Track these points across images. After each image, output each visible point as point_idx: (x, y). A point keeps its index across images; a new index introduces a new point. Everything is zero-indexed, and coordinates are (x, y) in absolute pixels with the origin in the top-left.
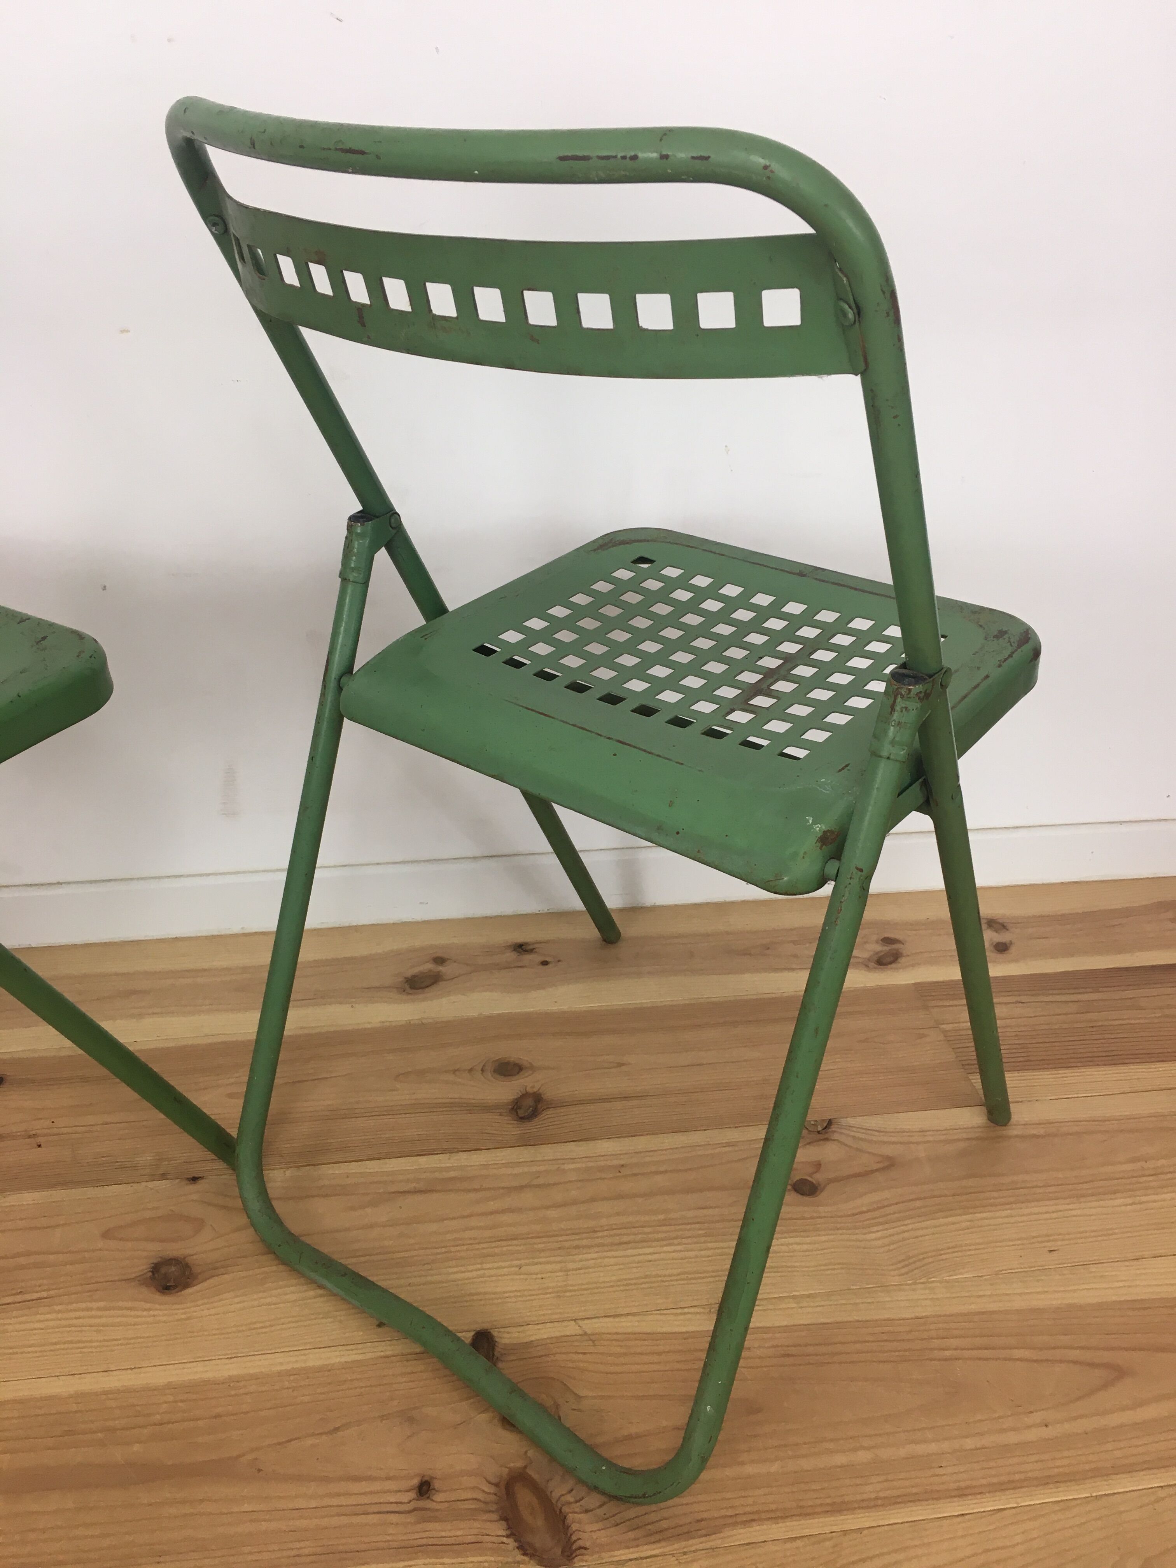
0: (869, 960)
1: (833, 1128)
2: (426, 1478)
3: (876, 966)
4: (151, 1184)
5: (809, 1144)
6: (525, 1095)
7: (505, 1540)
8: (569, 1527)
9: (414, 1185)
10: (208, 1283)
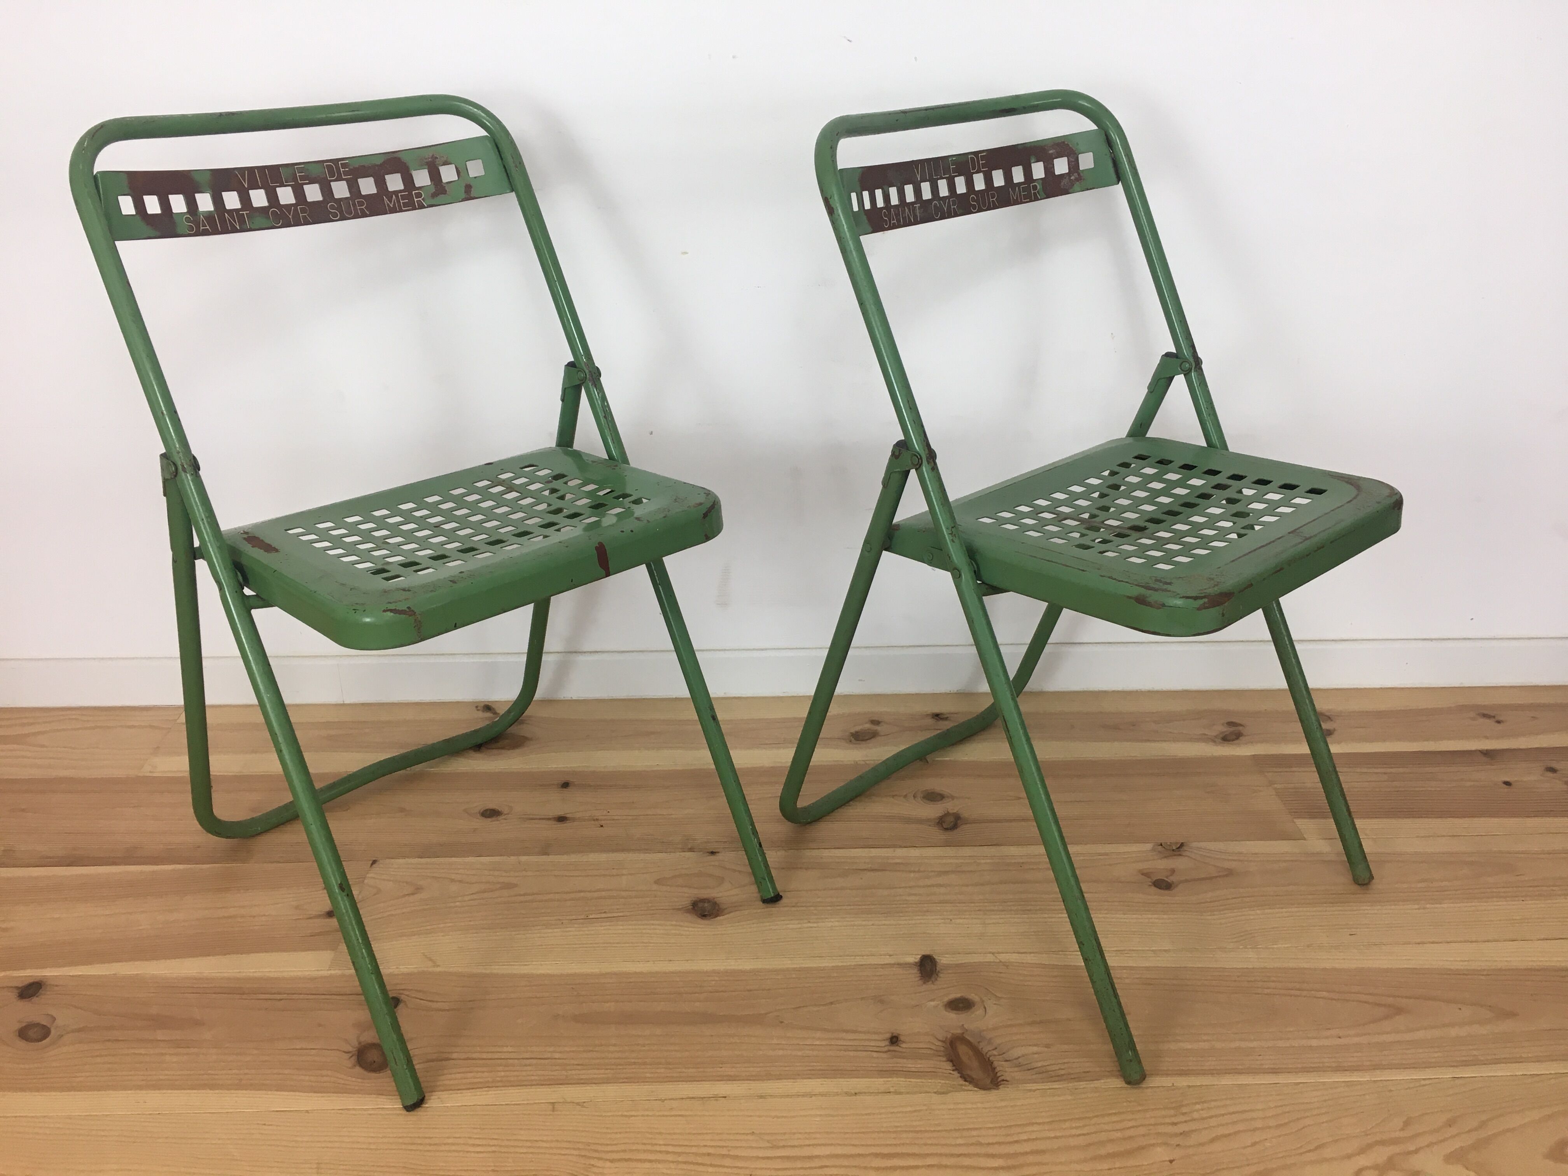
0: (1216, 737)
1: (1185, 848)
2: (894, 1035)
3: (1221, 741)
4: (683, 854)
5: (1165, 857)
6: (947, 814)
7: (951, 1072)
8: (995, 1068)
9: (870, 866)
10: (732, 915)
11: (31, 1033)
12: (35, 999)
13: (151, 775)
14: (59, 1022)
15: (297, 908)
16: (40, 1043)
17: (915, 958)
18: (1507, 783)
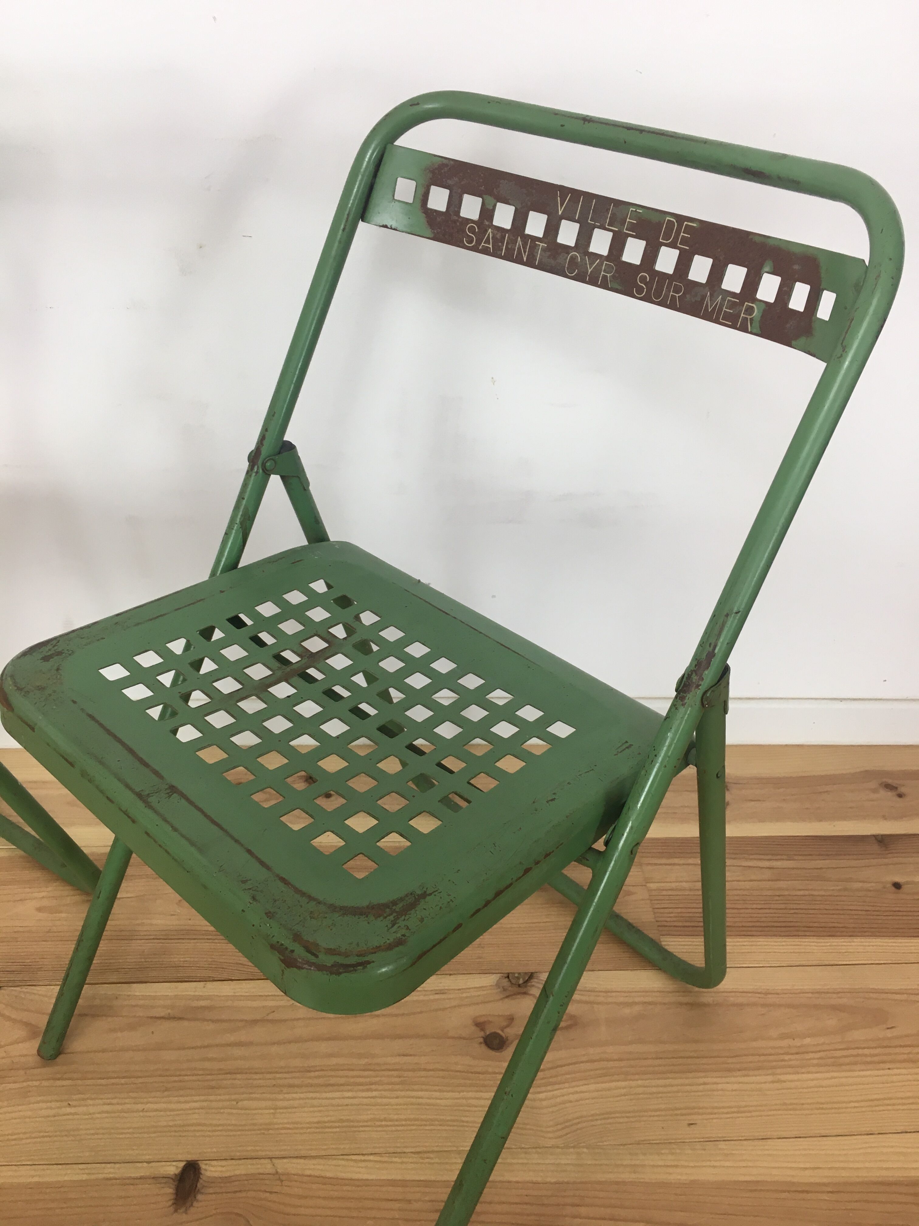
1: (533, 982)
5: (507, 997)
9: (169, 1011)
17: (177, 1167)
18: (897, 886)
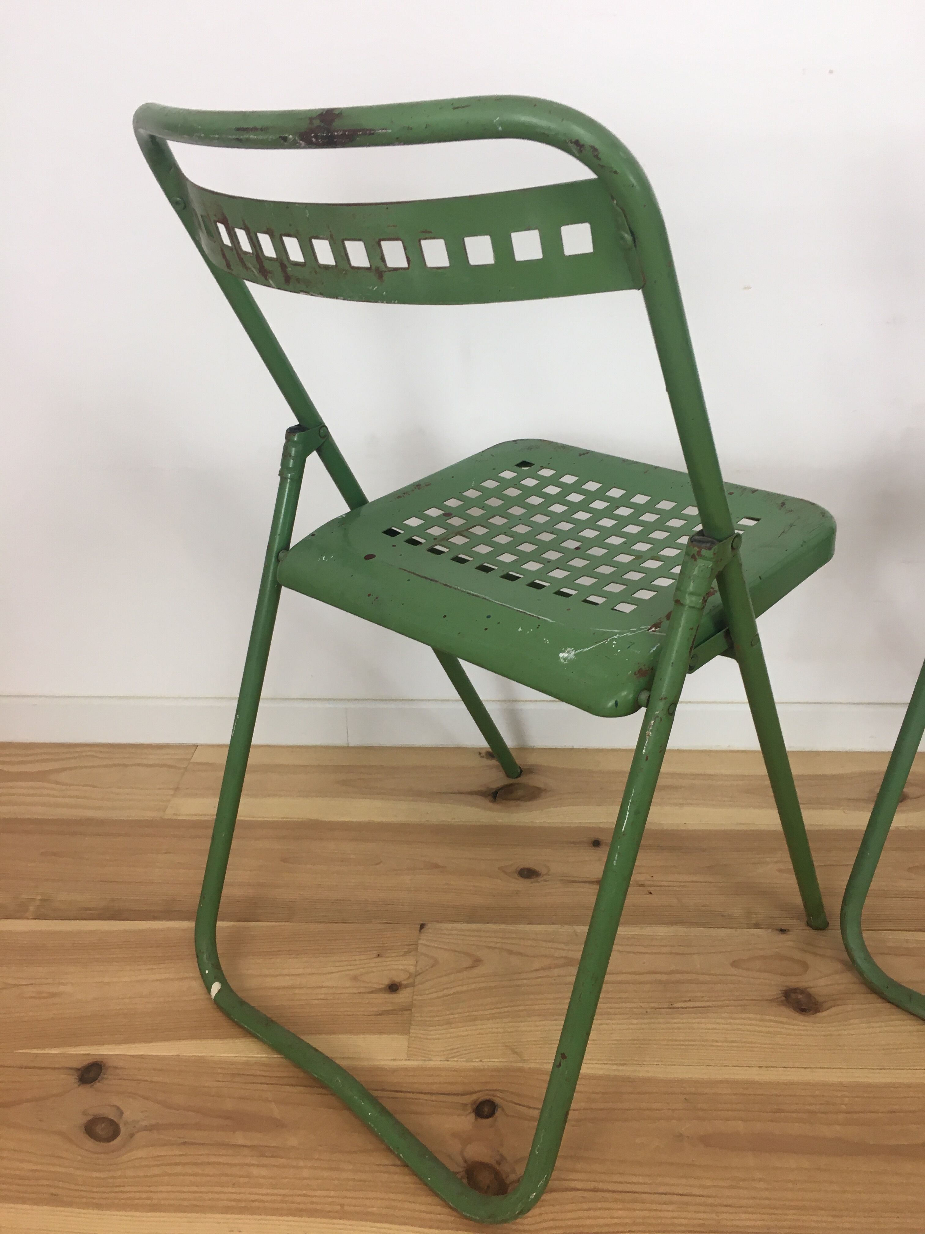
4: (750, 931)
10: (834, 1010)
11: (100, 1129)
12: (97, 1085)
13: (174, 817)
14: (127, 1114)
15: (355, 978)
16: (112, 1143)
